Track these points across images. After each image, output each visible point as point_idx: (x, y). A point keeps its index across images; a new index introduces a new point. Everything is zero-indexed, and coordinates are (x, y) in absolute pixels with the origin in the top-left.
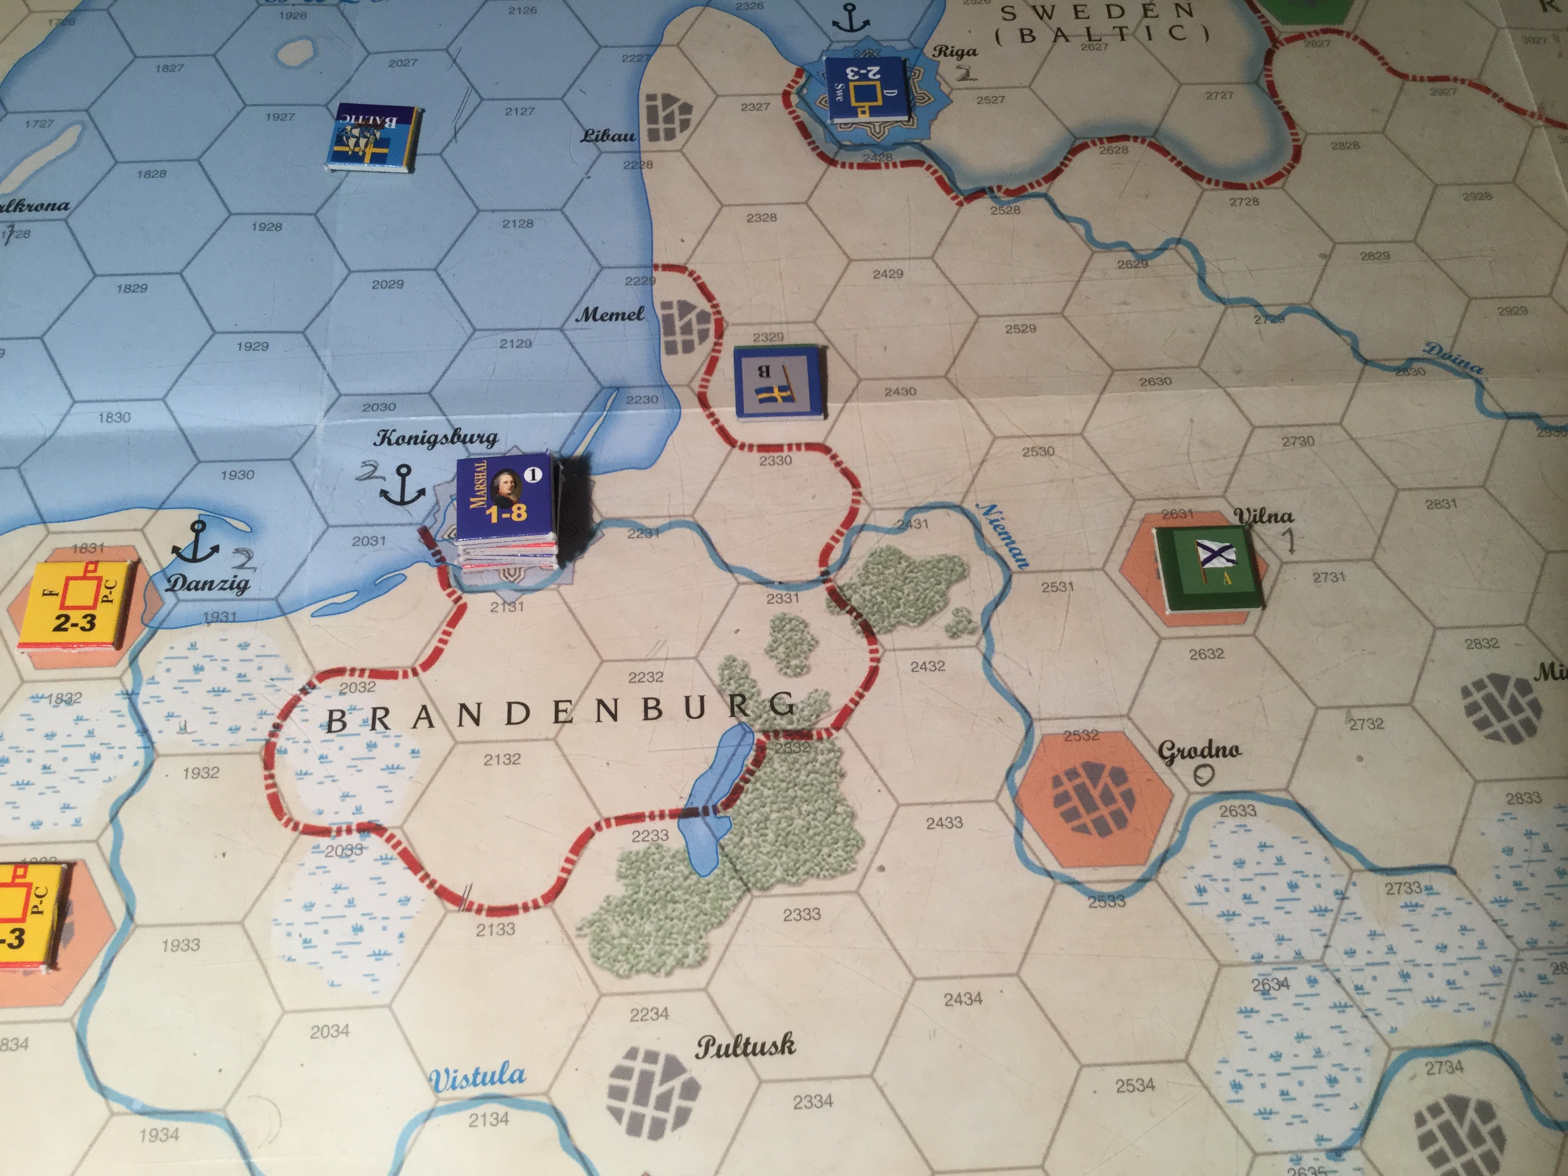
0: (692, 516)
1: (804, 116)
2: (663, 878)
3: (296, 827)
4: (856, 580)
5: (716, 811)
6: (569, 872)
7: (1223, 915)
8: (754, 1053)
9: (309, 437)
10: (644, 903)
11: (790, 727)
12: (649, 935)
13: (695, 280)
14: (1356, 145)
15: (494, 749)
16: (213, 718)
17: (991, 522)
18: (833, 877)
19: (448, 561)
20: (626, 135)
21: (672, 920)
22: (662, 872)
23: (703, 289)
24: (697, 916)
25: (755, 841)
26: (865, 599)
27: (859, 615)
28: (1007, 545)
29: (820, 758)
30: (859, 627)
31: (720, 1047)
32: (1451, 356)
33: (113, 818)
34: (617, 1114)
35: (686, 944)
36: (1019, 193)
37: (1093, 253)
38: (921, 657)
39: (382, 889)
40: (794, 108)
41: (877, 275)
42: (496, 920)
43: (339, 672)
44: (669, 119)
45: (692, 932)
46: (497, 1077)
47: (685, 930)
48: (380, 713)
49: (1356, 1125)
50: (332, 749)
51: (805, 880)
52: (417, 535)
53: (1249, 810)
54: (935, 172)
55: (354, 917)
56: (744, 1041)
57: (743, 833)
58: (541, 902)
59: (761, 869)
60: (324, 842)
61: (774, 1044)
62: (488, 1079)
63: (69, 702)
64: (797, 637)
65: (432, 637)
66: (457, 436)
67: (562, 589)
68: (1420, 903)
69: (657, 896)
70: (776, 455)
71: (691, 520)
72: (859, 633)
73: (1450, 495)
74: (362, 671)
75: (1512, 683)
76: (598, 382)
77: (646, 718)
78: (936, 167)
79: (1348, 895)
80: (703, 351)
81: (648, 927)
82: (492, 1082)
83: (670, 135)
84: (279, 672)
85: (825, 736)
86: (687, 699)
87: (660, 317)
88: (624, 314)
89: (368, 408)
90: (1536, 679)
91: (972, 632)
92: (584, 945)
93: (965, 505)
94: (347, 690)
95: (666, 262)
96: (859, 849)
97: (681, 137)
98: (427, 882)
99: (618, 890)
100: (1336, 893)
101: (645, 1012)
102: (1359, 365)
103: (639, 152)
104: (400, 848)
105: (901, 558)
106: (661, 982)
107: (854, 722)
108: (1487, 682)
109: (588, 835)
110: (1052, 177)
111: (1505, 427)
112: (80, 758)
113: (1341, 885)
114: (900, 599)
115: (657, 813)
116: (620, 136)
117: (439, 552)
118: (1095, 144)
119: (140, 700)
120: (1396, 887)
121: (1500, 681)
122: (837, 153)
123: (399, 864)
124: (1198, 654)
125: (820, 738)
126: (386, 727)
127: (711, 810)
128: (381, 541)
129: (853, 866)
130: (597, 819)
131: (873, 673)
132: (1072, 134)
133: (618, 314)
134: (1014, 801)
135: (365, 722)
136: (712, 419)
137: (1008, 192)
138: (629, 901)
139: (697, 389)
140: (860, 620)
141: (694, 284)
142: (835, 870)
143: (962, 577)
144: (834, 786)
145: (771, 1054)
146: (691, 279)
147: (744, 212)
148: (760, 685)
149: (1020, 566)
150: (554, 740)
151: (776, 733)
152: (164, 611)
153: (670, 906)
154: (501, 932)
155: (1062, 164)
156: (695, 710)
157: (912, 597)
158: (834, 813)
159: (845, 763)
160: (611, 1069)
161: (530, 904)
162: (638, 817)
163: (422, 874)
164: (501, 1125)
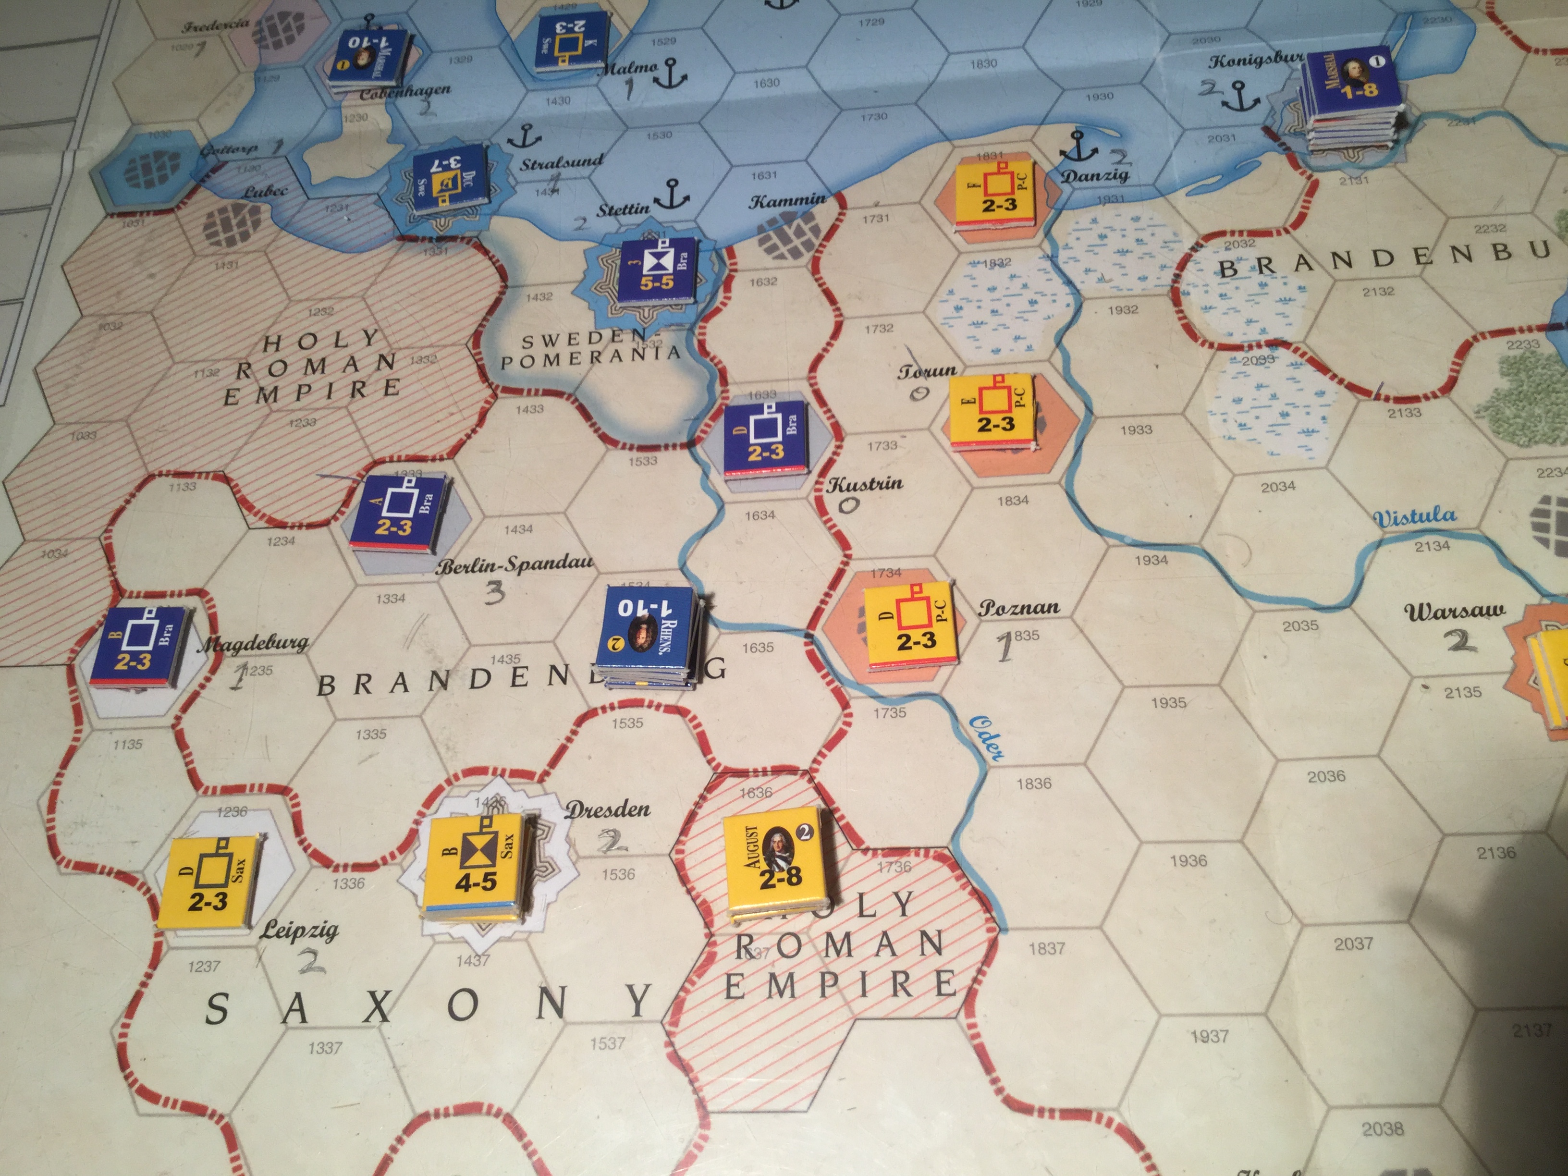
0: (1502, 107)
2: (1542, 375)
3: (1211, 345)
6: (1458, 372)
9: (1151, 66)
10: (1529, 394)
12: (1540, 416)
15: (1370, 285)
16: (1123, 271)
19: (1293, 149)
22: (1540, 370)
33: (1059, 344)
34: (1544, 542)
39: (1299, 386)
42: (1403, 407)
43: (1222, 234)
46: (1431, 517)
48: (1264, 262)
50: (1230, 289)
52: (1262, 133)
55: (1278, 406)
58: (1439, 394)
60: (1239, 355)
62: (1424, 517)
63: (1002, 265)
65: (1296, 204)
66: (1279, 57)
67: (1402, 164)
69: (1540, 388)
71: (1502, 110)
74: (1241, 233)
76: (1393, 10)
77: (1498, 258)
81: (1538, 411)
82: (1428, 520)
84: (1171, 237)
86: (1532, 243)
89: (1196, 42)
92: (1484, 424)
94: (1231, 247)
98: (1337, 380)
99: (1504, 384)
101: (1549, 471)
104: (1306, 357)
109: (1468, 345)
112: (1021, 304)
115: (1525, 327)
117: (1284, 144)
119: (1061, 261)
123: (1309, 368)
128: (1231, 138)
130: (1473, 333)
135: (1253, 268)
136: (1505, 31)
138: (1515, 392)
139: (1485, 10)
150: (1420, 276)
152: (1064, 197)
153: (1554, 395)
154: (1409, 415)
156: (1541, 252)
160: (1529, 510)
162: (1509, 331)
163: (1330, 374)
164: (1444, 550)
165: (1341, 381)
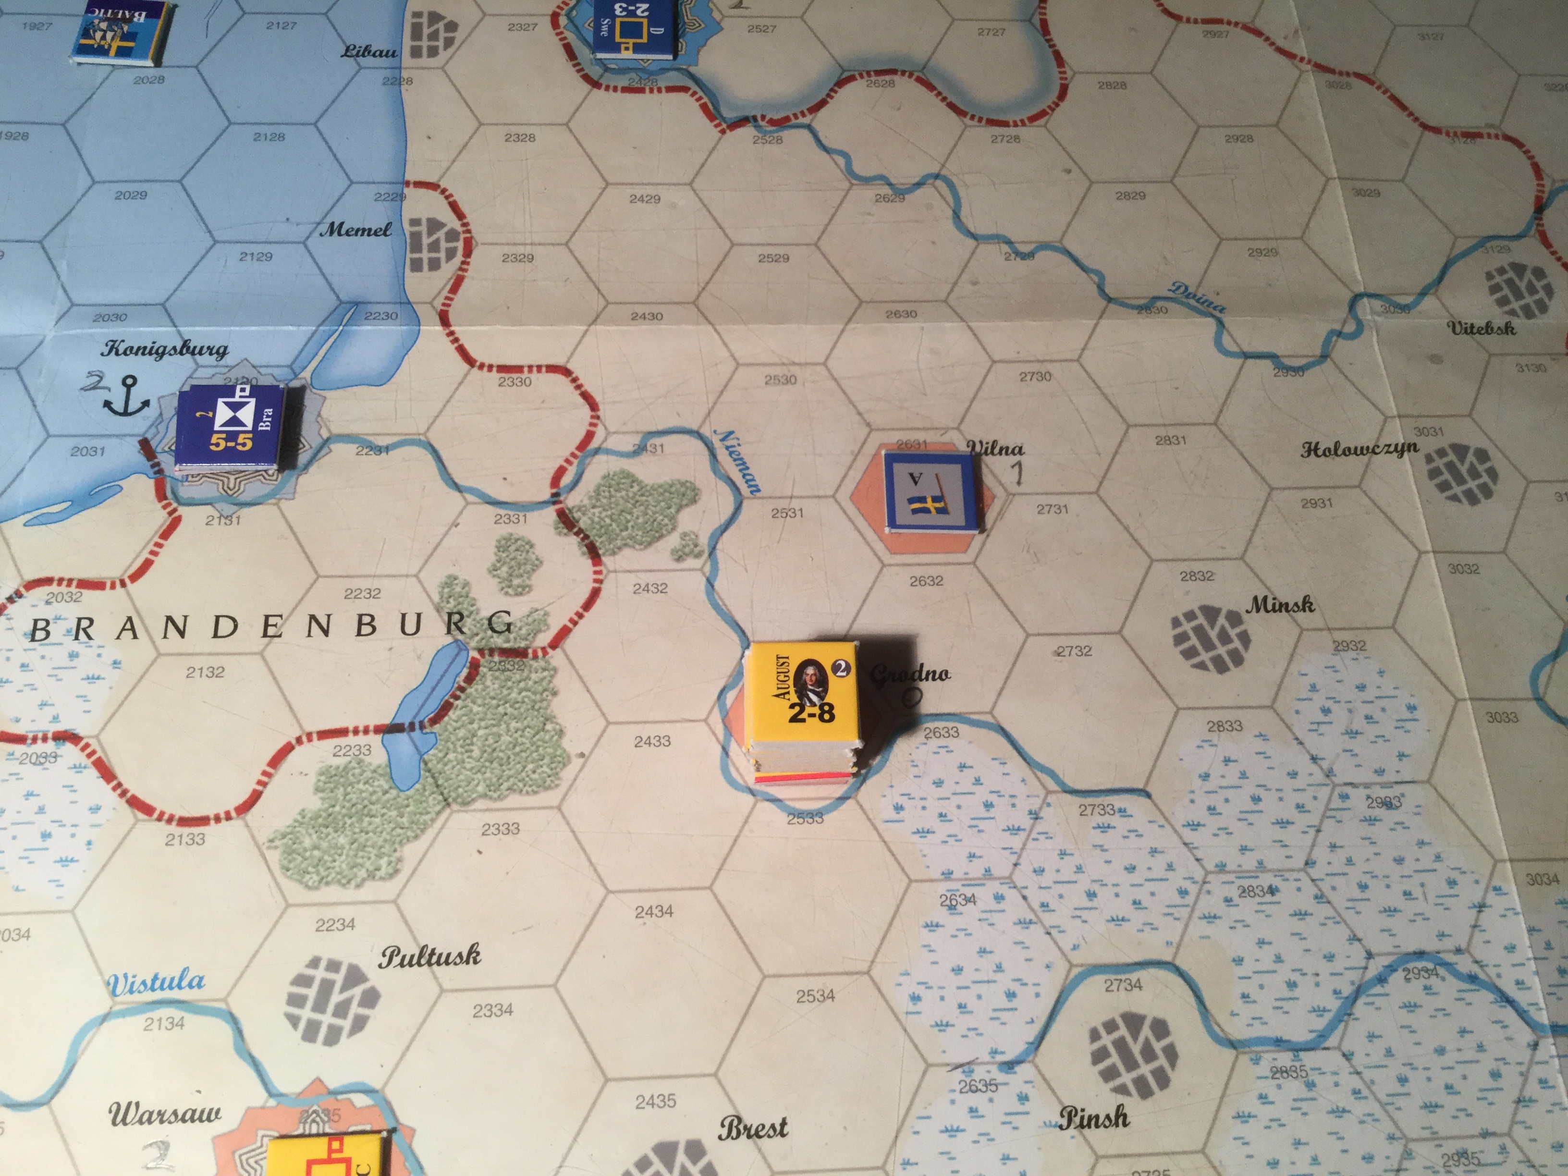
0: (425, 434)
1: (571, 38)
2: (361, 792)
4: (586, 502)
5: (422, 726)
6: (265, 784)
7: (918, 832)
8: (438, 963)
9: (37, 347)
10: (340, 817)
11: (506, 645)
12: (342, 848)
13: (447, 198)
14: (1124, 85)
15: (198, 662)
17: (727, 448)
18: (535, 793)
19: (167, 473)
20: (388, 51)
21: (367, 833)
22: (361, 786)
23: (454, 207)
24: (393, 829)
25: (460, 757)
26: (593, 521)
27: (587, 537)
28: (740, 470)
29: (534, 676)
30: (585, 549)
31: (404, 957)
32: (1195, 296)
34: (294, 1021)
35: (379, 856)
36: (782, 123)
37: (852, 185)
38: (643, 579)
39: (73, 797)
40: (561, 30)
41: (634, 199)
42: (186, 830)
43: (46, 581)
44: (434, 36)
45: (387, 846)
46: (175, 983)
47: (380, 843)
48: (85, 624)
49: (1031, 1039)
50: (32, 658)
51: (506, 796)
52: (138, 447)
53: (951, 732)
54: (700, 98)
55: (43, 823)
56: (429, 951)
57: (448, 749)
58: (233, 814)
59: (463, 784)
60: (18, 749)
61: (460, 955)
62: (166, 984)
64: (521, 557)
65: (143, 549)
66: (186, 348)
67: (284, 504)
68: (1112, 824)
69: (354, 810)
70: (515, 376)
71: (422, 438)
72: (584, 554)
73: (1179, 431)
74: (70, 581)
75: (1223, 613)
76: (338, 297)
77: (359, 634)
78: (700, 93)
79: (1041, 815)
80: (449, 269)
81: (342, 840)
82: (170, 987)
83: (433, 52)
85: (540, 654)
86: (404, 616)
87: (408, 236)
88: (370, 230)
89: (100, 318)
90: (1247, 612)
91: (698, 556)
92: (274, 857)
93: (702, 431)
94: (53, 600)
95: (418, 179)
96: (565, 765)
97: (443, 55)
98: (119, 791)
99: (314, 803)
100: (1030, 813)
101: (331, 922)
102: (1104, 303)
103: (400, 68)
104: (94, 757)
105: (633, 482)
106: (350, 894)
107: (569, 643)
108: (1198, 613)
109: (287, 749)
110: (816, 108)
111: (1242, 367)
113: (1035, 807)
114: (628, 521)
115: (361, 728)
116: (381, 52)
117: (158, 464)
118: (861, 76)
120: (1090, 809)
121: (1211, 613)
122: (602, 76)
123: (93, 773)
124: (918, 581)
125: (535, 657)
126: (89, 637)
127: (417, 726)
128: (99, 452)
129: (557, 782)
130: (298, 733)
131: (595, 594)
132: (840, 66)
133: (364, 230)
134: (723, 720)
135: (69, 631)
136: (451, 338)
137: (772, 122)
138: (324, 815)
139: (440, 308)
140: (587, 541)
141: (445, 202)
142: (539, 787)
143: (694, 501)
144: (545, 704)
145: (455, 964)
146: (442, 197)
147: (503, 131)
148: (480, 604)
149: (752, 492)
150: (261, 654)
151: (492, 652)
153: (367, 819)
154: (190, 842)
155: (828, 95)
156: (410, 627)
157: (641, 520)
158: (543, 729)
159: (558, 682)
160: (292, 976)
161: (223, 816)
162: (341, 732)
163: (115, 783)
164: (177, 1029)
165: (123, 794)
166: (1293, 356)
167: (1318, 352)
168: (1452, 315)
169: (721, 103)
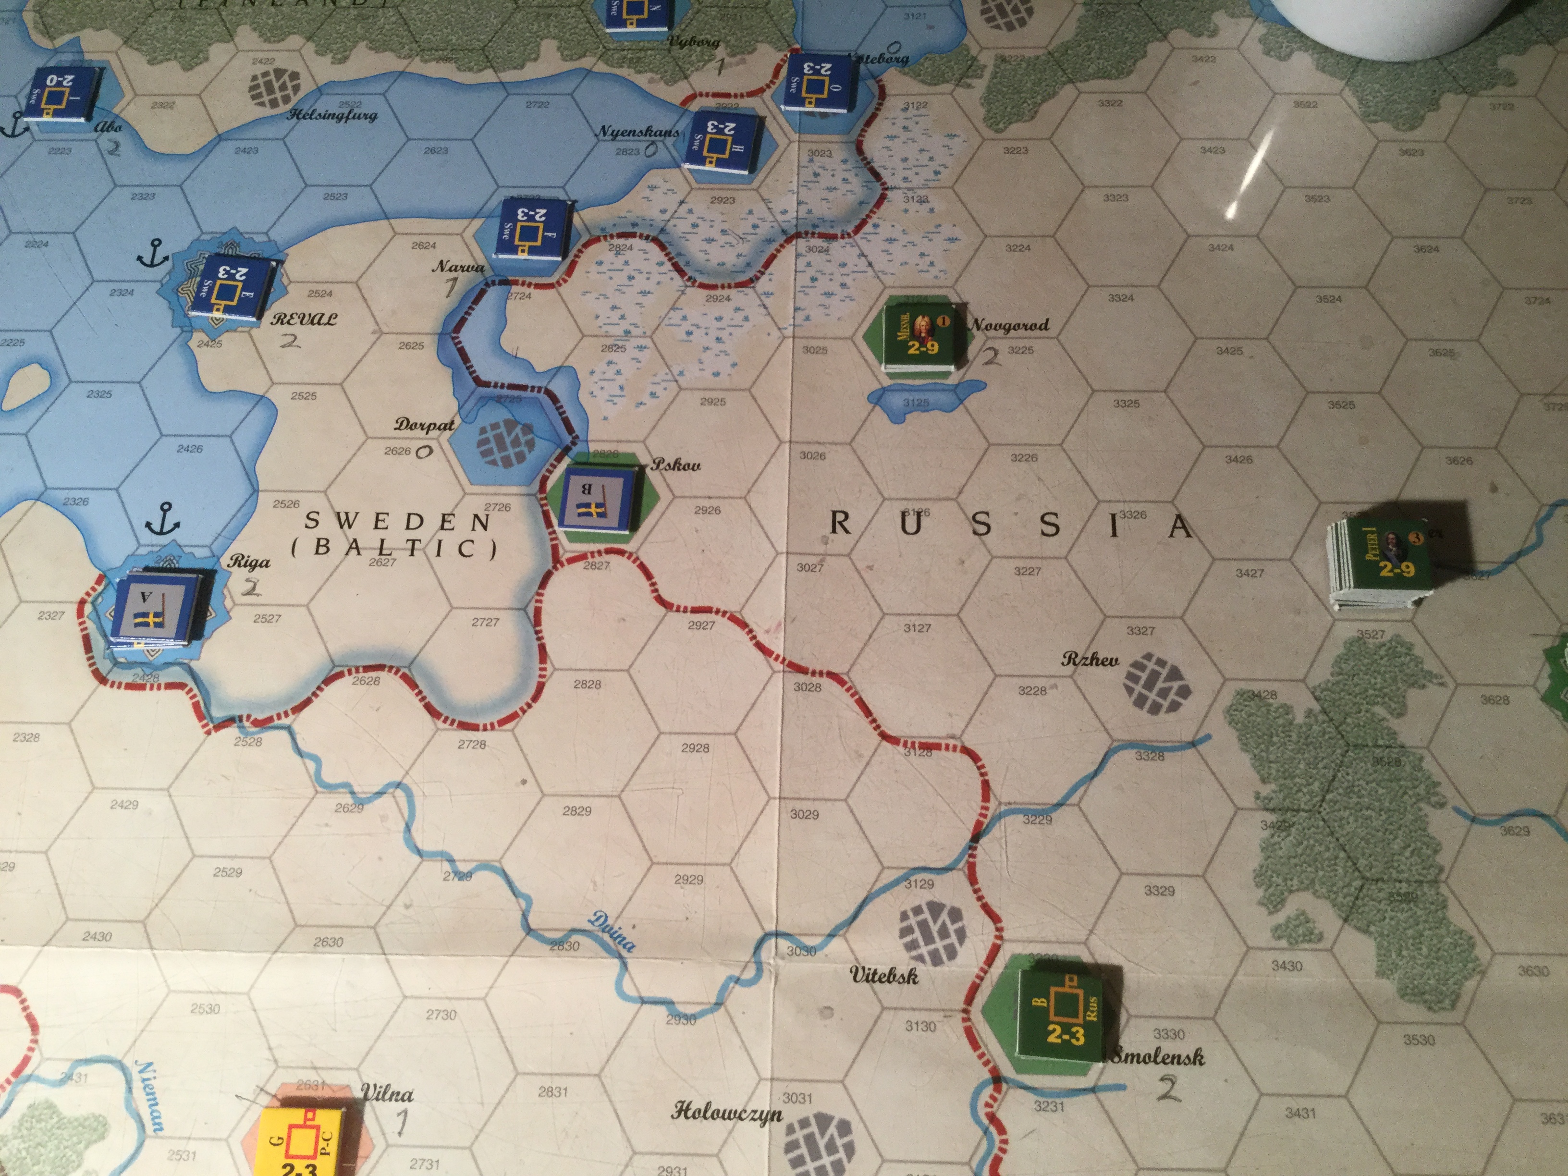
1: (92, 628)
14: (598, 684)
17: (144, 1081)
28: (150, 1106)
32: (611, 929)
36: (264, 724)
37: (318, 792)
40: (85, 619)
41: (114, 805)
54: (194, 696)
73: (563, 1082)
78: (196, 691)
93: (124, 1061)
102: (521, 934)
105: (54, 1112)
110: (298, 709)
111: (637, 1013)
114: (41, 1155)
118: (350, 673)
122: (110, 671)
132: (332, 661)
137: (256, 723)
143: (102, 1137)
147: (12, 730)
149: (155, 1131)
155: (315, 694)
157: (52, 1155)
166: (689, 1003)
167: (713, 1000)
168: (857, 959)
169: (213, 701)
